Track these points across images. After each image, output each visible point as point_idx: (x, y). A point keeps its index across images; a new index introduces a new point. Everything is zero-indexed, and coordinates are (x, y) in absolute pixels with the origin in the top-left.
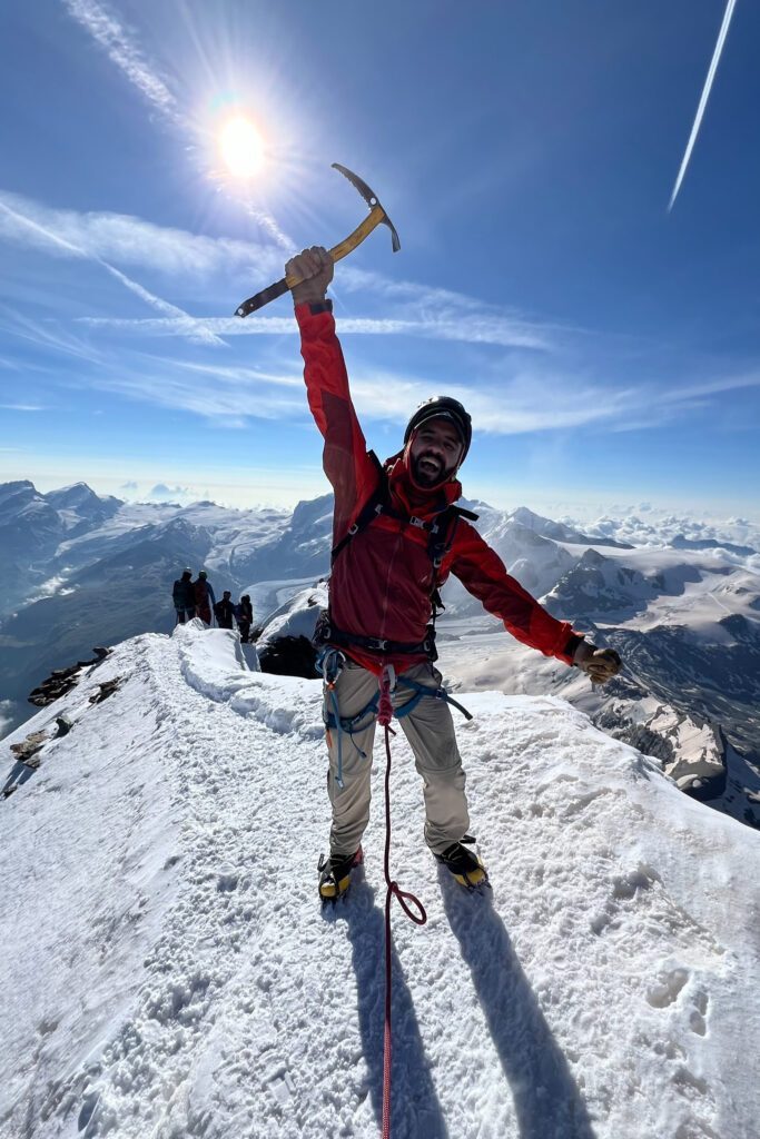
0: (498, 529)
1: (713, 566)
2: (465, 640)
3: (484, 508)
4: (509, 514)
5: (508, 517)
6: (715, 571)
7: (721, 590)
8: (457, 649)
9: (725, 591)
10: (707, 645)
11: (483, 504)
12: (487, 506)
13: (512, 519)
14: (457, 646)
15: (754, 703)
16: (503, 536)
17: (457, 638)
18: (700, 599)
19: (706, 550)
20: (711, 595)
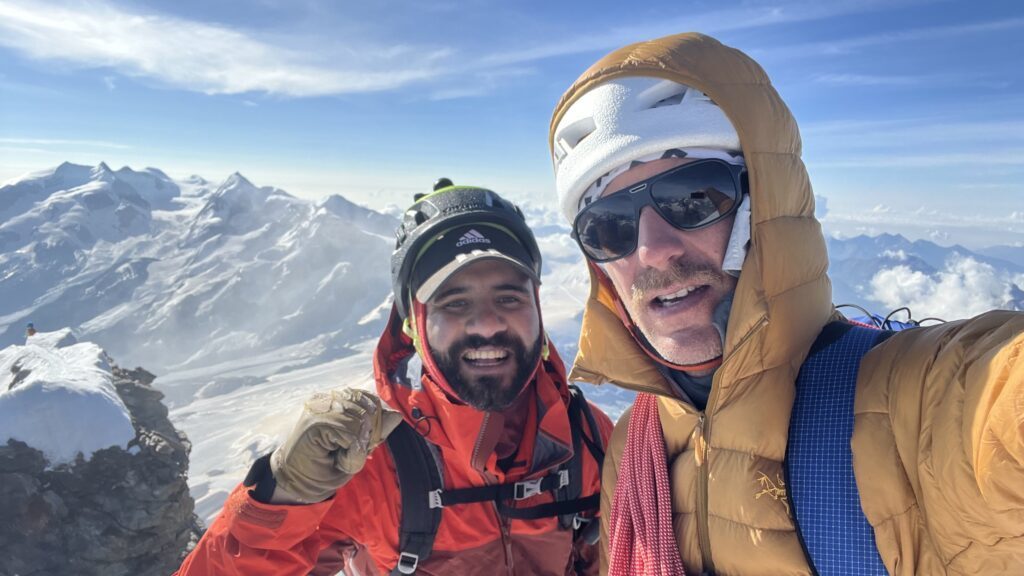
0: (305, 224)
1: (560, 255)
2: (277, 380)
3: (283, 198)
4: (319, 204)
5: (317, 209)
6: (562, 260)
7: (571, 281)
8: (267, 395)
9: (575, 281)
10: (566, 345)
11: (280, 192)
12: (285, 194)
13: (323, 211)
14: (266, 391)
15: (619, 402)
16: (313, 234)
17: (263, 380)
18: (551, 294)
19: (552, 237)
20: (562, 288)
